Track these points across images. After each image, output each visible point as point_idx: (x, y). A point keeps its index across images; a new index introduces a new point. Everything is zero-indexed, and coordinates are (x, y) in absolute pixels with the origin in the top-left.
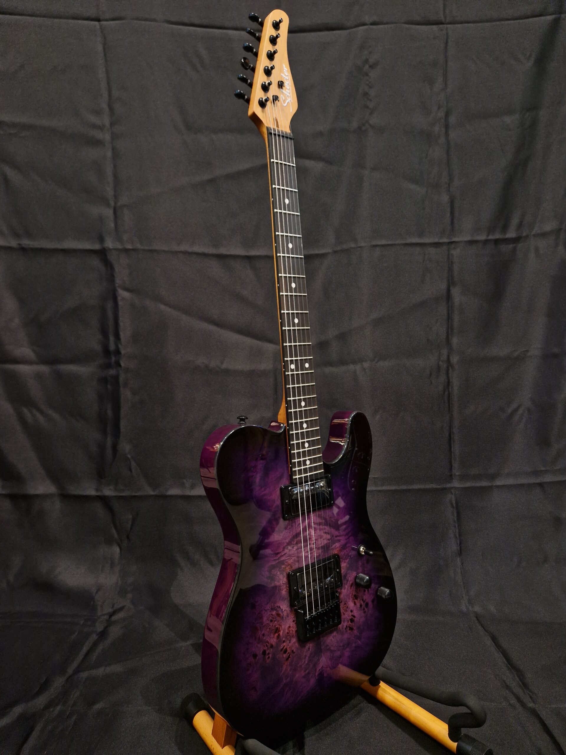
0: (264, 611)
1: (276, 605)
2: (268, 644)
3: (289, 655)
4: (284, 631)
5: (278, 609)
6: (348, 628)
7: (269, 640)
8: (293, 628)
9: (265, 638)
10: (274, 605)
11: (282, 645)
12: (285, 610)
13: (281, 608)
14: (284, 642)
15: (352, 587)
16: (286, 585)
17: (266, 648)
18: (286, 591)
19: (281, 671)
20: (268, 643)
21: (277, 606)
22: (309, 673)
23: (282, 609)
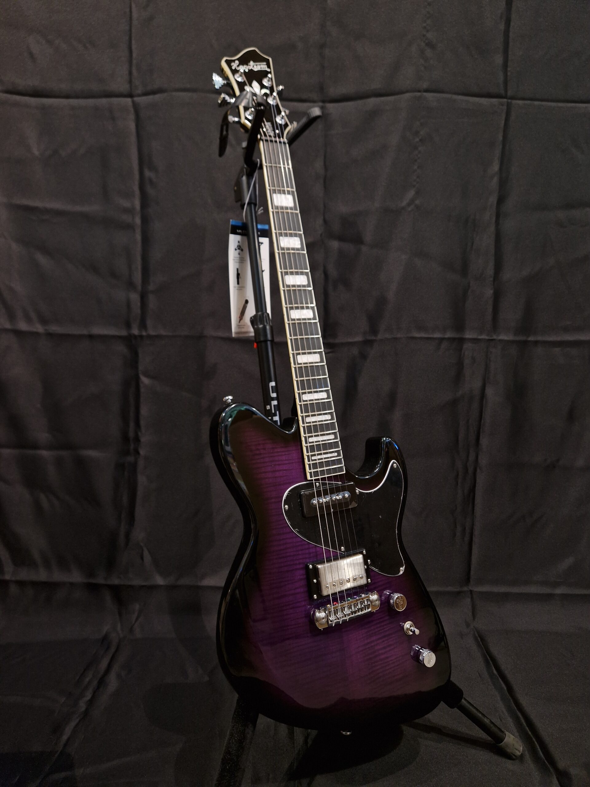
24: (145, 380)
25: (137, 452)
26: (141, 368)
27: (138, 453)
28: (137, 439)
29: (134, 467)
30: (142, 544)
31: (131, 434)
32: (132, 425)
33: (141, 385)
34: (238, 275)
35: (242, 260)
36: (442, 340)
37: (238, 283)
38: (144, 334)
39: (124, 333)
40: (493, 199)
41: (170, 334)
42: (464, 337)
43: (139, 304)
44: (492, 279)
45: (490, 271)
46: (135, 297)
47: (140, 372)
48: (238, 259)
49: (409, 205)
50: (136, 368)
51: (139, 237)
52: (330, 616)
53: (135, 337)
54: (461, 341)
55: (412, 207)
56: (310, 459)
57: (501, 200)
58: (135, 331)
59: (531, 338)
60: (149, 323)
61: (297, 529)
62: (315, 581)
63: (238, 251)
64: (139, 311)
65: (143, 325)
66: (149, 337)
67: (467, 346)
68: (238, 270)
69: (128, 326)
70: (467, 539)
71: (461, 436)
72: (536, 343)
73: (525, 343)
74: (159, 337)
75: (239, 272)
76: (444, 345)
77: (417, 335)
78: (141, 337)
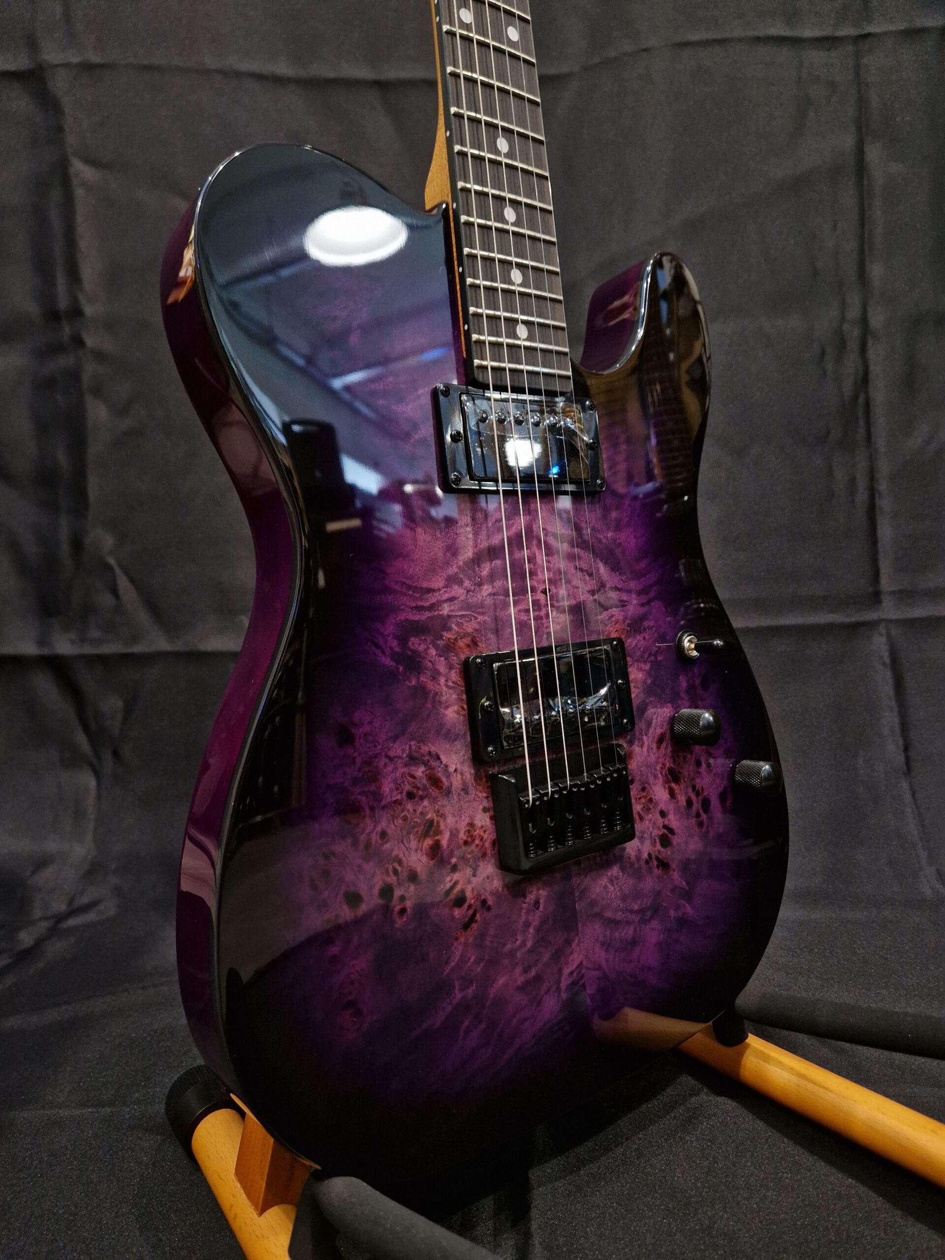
0: (384, 760)
1: (425, 749)
2: (399, 868)
3: (471, 912)
4: (454, 834)
5: (434, 764)
6: (655, 863)
7: (401, 855)
8: (485, 831)
9: (388, 846)
10: (420, 748)
11: (448, 879)
12: (456, 770)
13: (441, 762)
14: (454, 868)
15: (664, 745)
16: (458, 695)
17: (392, 879)
18: (458, 713)
19: (447, 963)
20: (400, 862)
21: (430, 753)
22: (538, 979)
23: (446, 766)
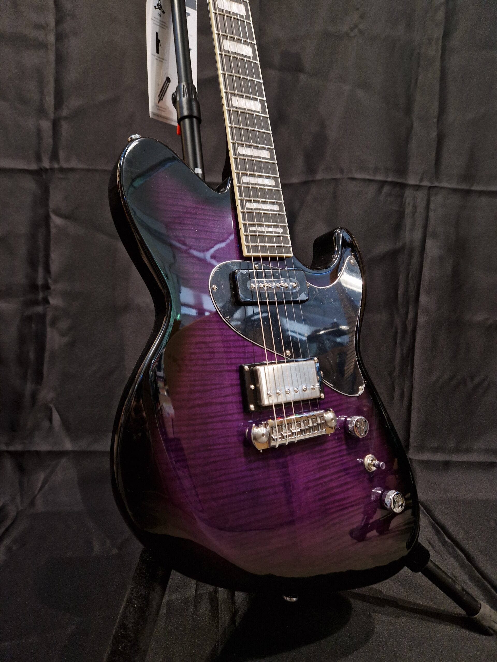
24: (56, 220)
25: (46, 301)
26: (52, 205)
27: (48, 302)
28: (46, 287)
29: (42, 317)
30: (52, 405)
31: (40, 281)
32: (41, 271)
33: (52, 225)
34: (158, 42)
35: (163, 25)
36: (383, 183)
37: (158, 52)
38: (56, 166)
39: (34, 167)
40: (438, 33)
41: (86, 167)
42: (406, 182)
43: (51, 133)
44: (435, 120)
45: (434, 111)
46: (46, 125)
47: (50, 210)
48: (159, 21)
49: (352, 30)
50: (47, 206)
51: (52, 56)
52: (273, 434)
53: (46, 170)
54: (403, 186)
55: (356, 31)
56: (248, 229)
57: (447, 35)
58: (46, 164)
59: (475, 188)
60: (62, 154)
61: (228, 317)
62: (252, 387)
63: (158, 11)
64: (51, 141)
65: (55, 156)
66: (62, 170)
67: (408, 193)
68: (157, 33)
69: (39, 158)
70: (405, 402)
71: (401, 291)
72: (480, 193)
73: (468, 192)
74: (72, 170)
75: (159, 38)
76: (386, 189)
77: (358, 176)
78: (52, 169)
